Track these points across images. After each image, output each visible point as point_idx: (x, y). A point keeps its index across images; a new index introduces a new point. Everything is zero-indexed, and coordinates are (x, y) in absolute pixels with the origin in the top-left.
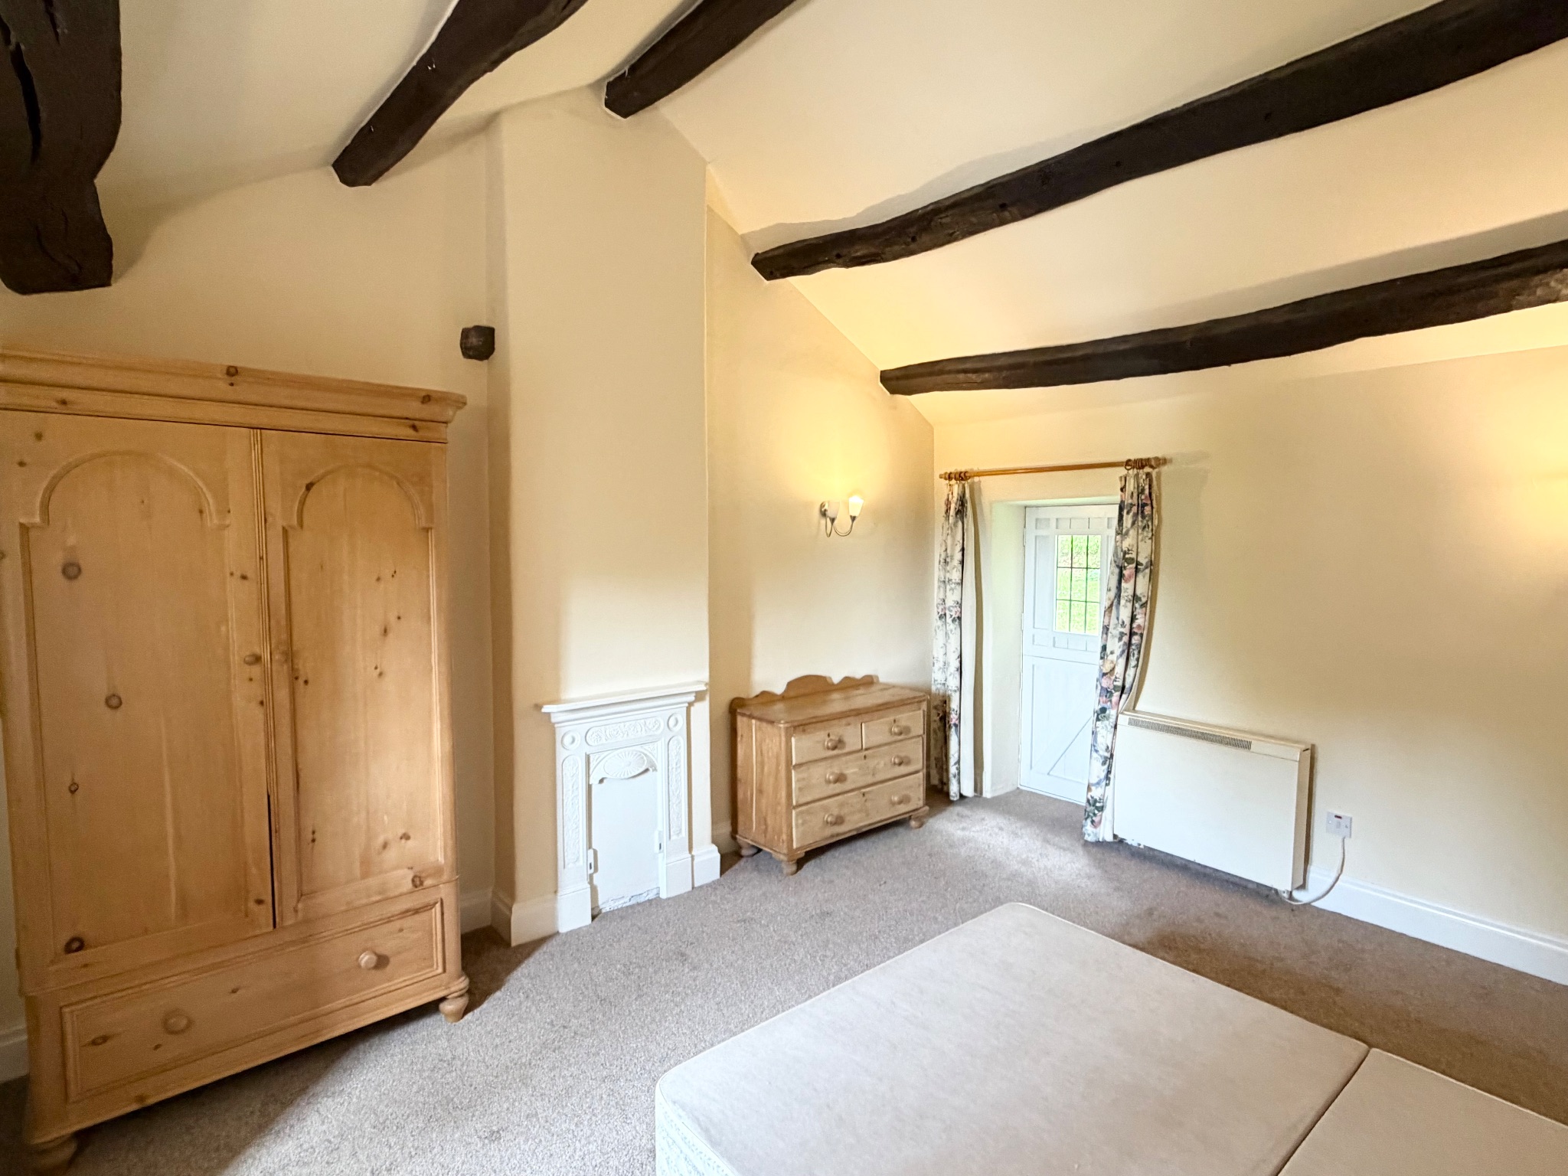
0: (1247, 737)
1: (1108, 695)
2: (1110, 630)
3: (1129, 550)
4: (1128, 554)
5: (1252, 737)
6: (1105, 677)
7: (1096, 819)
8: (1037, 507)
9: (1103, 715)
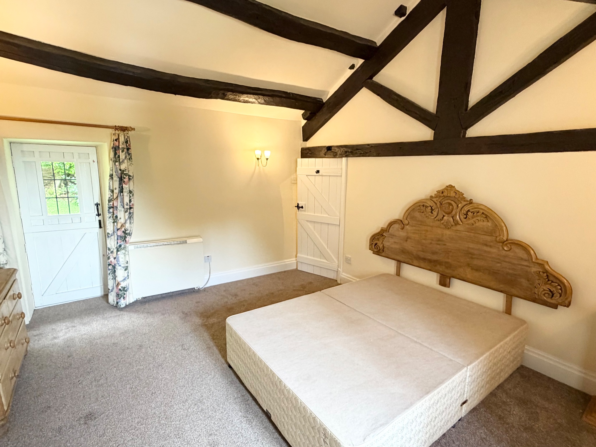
0: (184, 239)
1: (121, 238)
2: (118, 208)
3: (125, 169)
4: (125, 171)
5: (186, 238)
6: (119, 231)
7: (125, 296)
8: (21, 143)
9: (120, 248)
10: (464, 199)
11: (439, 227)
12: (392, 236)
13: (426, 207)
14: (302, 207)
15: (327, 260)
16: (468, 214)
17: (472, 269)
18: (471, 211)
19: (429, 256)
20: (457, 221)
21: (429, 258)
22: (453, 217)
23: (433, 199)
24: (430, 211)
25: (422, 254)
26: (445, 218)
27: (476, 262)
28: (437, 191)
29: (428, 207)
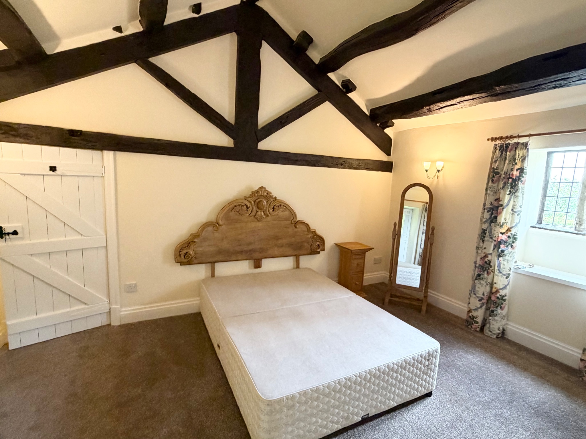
10: (271, 197)
11: (253, 221)
12: (205, 239)
13: (242, 207)
14: (15, 233)
15: (86, 304)
16: (275, 207)
17: (278, 247)
18: (276, 205)
19: (246, 248)
20: (267, 214)
21: (246, 249)
22: (264, 212)
23: (248, 199)
24: (246, 209)
25: (238, 249)
26: (258, 213)
27: (280, 242)
28: (252, 192)
29: (243, 206)
